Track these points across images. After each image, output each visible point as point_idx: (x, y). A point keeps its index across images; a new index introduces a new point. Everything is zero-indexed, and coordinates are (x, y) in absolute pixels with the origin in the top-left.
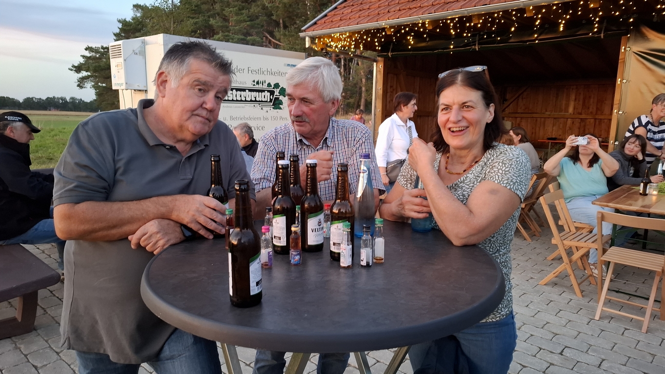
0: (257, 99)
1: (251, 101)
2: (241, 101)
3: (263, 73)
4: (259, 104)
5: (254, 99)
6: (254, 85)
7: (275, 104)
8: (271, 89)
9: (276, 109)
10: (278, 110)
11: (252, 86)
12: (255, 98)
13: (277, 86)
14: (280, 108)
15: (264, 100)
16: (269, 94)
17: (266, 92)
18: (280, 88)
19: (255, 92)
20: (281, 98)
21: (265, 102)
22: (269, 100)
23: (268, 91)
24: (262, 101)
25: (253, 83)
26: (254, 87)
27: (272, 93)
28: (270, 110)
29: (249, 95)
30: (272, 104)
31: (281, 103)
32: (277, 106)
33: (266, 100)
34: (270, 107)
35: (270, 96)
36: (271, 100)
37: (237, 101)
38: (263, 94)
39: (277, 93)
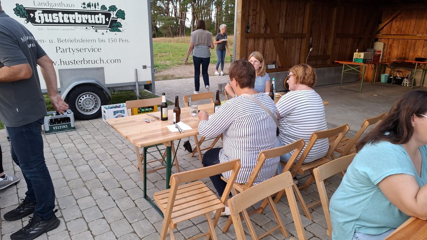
0: (90, 21)
1: (82, 23)
2: (70, 23)
4: (93, 26)
5: (85, 21)
6: (85, 8)
7: (113, 27)
8: (106, 11)
9: (114, 31)
10: (116, 32)
11: (82, 9)
12: (87, 20)
13: (113, 8)
14: (119, 31)
15: (97, 22)
16: (104, 16)
17: (100, 14)
18: (117, 10)
19: (86, 15)
20: (119, 20)
21: (99, 24)
22: (104, 23)
23: (103, 14)
24: (96, 24)
25: (83, 6)
26: (85, 9)
27: (108, 15)
28: (107, 32)
29: (78, 18)
30: (108, 26)
31: (120, 25)
32: (115, 28)
33: (101, 22)
34: (107, 29)
35: (106, 18)
36: (107, 23)
37: (64, 23)
38: (97, 16)
39: (113, 15)
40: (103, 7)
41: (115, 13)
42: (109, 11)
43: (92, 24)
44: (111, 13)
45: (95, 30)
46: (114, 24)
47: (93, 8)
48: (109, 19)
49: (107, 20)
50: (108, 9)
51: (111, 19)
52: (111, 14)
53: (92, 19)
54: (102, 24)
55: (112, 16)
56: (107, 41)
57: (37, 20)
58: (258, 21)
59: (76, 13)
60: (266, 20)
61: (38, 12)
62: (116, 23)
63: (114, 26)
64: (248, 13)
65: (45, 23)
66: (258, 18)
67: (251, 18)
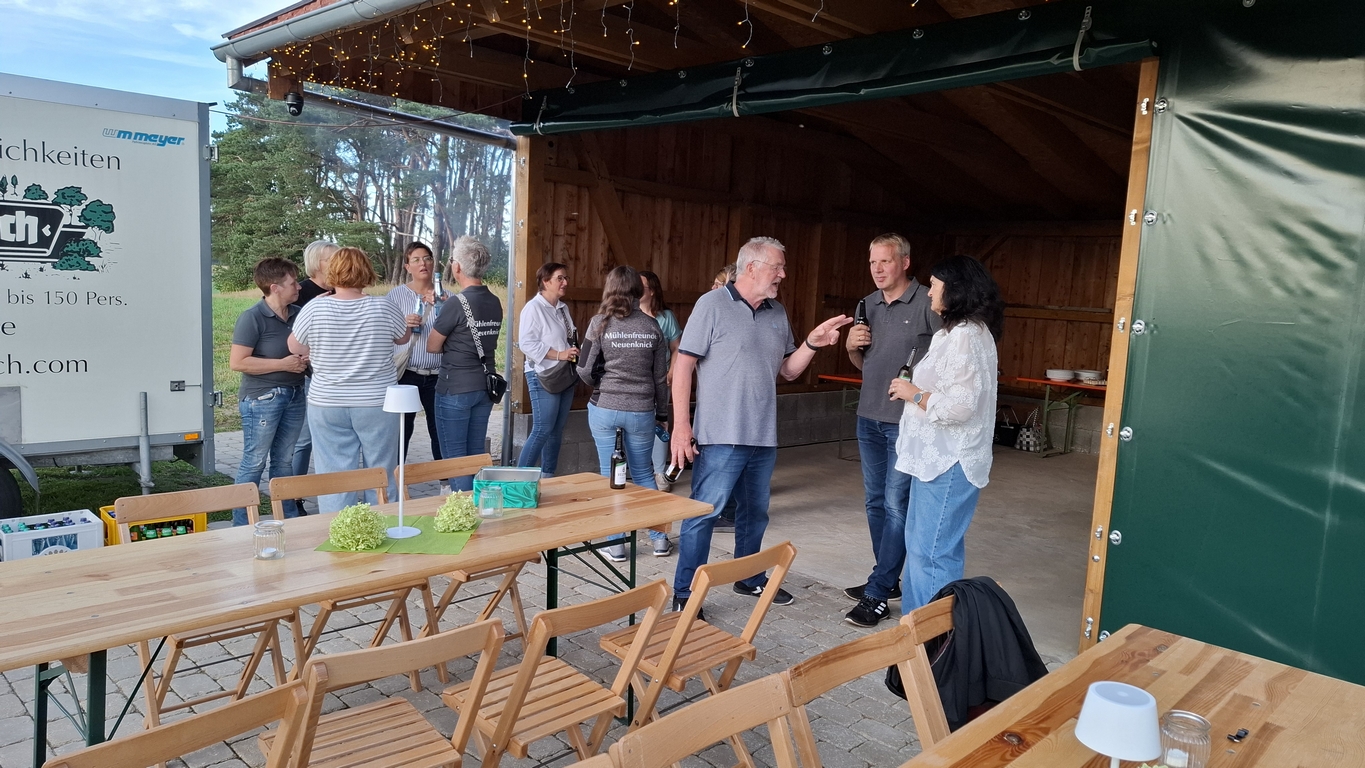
3: (4, 152)
7: (66, 254)
8: (43, 204)
9: (71, 267)
10: (77, 273)
13: (71, 195)
14: (91, 267)
15: (9, 237)
16: (33, 221)
17: (20, 214)
18: (85, 203)
20: (91, 234)
21: (15, 244)
22: (33, 239)
23: (29, 212)
24: (2, 243)
27: (49, 217)
28: (41, 270)
30: (49, 252)
31: (93, 249)
32: (74, 260)
33: (21, 238)
34: (42, 262)
35: (41, 226)
36: (44, 242)
38: (7, 219)
39: (71, 216)
40: (35, 191)
41: (77, 210)
42: (54, 203)
44: (64, 209)
46: (72, 247)
48: (53, 230)
49: (46, 231)
50: (52, 197)
51: (60, 229)
52: (60, 215)
54: (24, 244)
55: (65, 220)
56: (40, 299)
58: (586, 251)
60: (610, 249)
62: (77, 241)
64: (550, 228)
66: (584, 244)
67: (560, 243)
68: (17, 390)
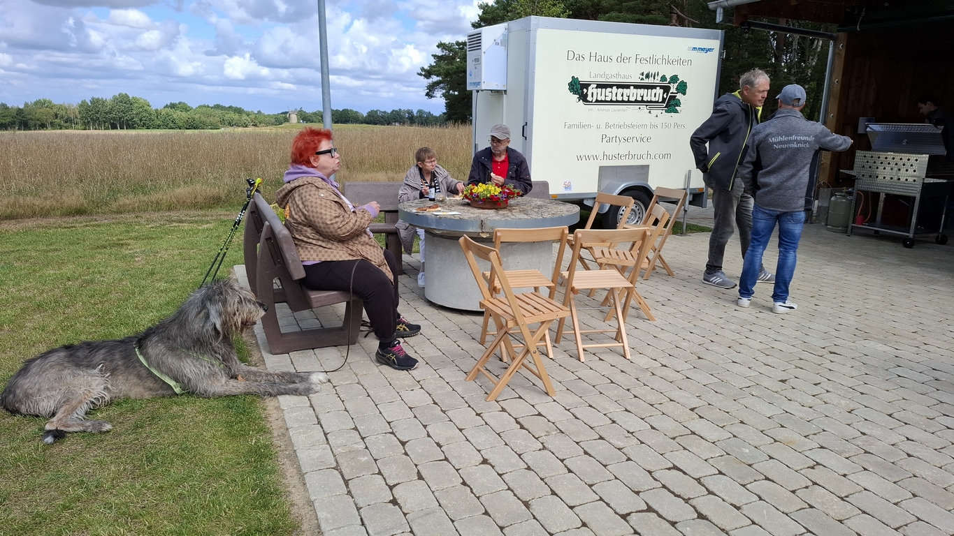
0: (645, 99)
1: (636, 101)
2: (623, 101)
3: (657, 61)
4: (647, 106)
5: (639, 99)
6: (642, 79)
7: (669, 106)
8: (665, 84)
9: (671, 112)
10: (672, 114)
11: (639, 81)
12: (642, 97)
13: (674, 79)
14: (676, 112)
15: (653, 99)
16: (662, 90)
17: (658, 88)
18: (679, 82)
19: (642, 90)
20: (679, 96)
21: (655, 102)
22: (660, 100)
23: (661, 87)
24: (651, 102)
25: (641, 77)
26: (643, 81)
27: (666, 89)
28: (662, 113)
29: (633, 94)
30: (665, 105)
31: (678, 104)
32: (672, 107)
33: (657, 100)
34: (662, 110)
35: (664, 94)
36: (664, 100)
37: (617, 101)
38: (654, 91)
39: (673, 89)
40: (664, 78)
41: (676, 85)
42: (669, 83)
43: (647, 102)
44: (671, 85)
45: (648, 111)
46: (672, 102)
47: (651, 80)
48: (667, 95)
49: (665, 96)
50: (668, 80)
51: (670, 94)
52: (669, 88)
53: (648, 95)
54: (657, 102)
55: (671, 91)
56: (660, 126)
57: (589, 98)
59: (632, 87)
61: (592, 86)
62: (674, 100)
63: (671, 104)
65: (597, 101)
68: (648, 166)
